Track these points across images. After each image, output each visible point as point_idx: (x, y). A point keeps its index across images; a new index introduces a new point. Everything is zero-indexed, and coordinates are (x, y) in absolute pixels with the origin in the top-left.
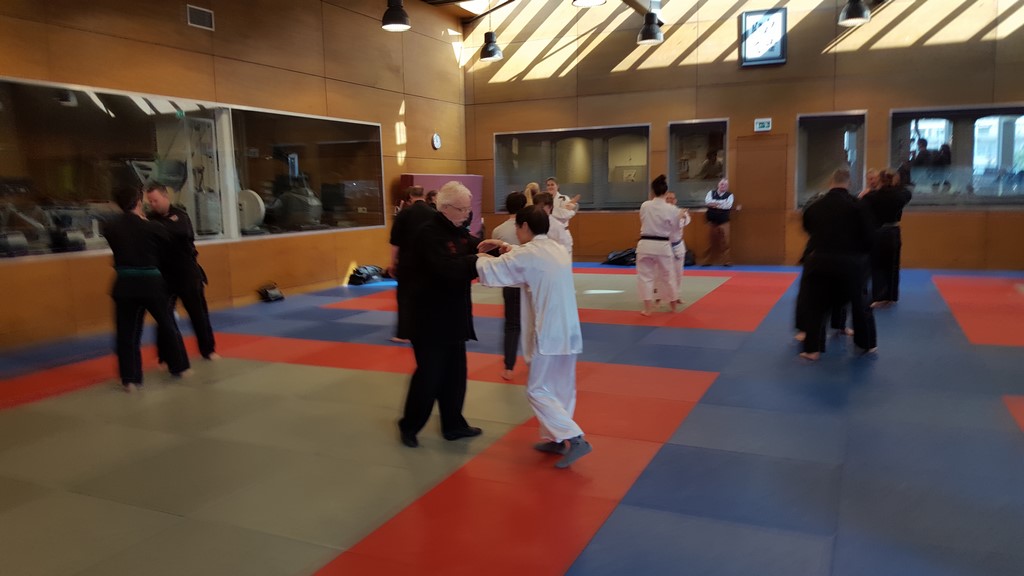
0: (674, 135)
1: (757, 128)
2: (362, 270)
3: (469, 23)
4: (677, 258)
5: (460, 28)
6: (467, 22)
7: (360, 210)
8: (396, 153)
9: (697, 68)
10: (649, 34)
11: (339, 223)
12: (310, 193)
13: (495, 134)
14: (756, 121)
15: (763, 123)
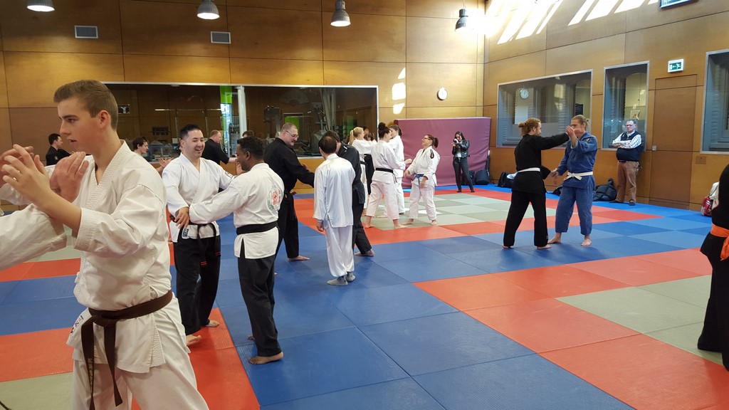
5: (483, 6)
8: (393, 106)
9: (626, 13)
13: (499, 84)
14: (670, 62)
15: (677, 64)
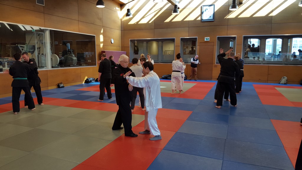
0: (182, 41)
1: (205, 40)
2: (89, 79)
3: (122, 6)
4: (182, 77)
5: (120, 7)
6: (122, 5)
7: (89, 61)
8: (100, 44)
9: (189, 21)
10: (175, 11)
11: (82, 65)
12: (74, 55)
13: (130, 39)
14: (205, 38)
15: (207, 39)
